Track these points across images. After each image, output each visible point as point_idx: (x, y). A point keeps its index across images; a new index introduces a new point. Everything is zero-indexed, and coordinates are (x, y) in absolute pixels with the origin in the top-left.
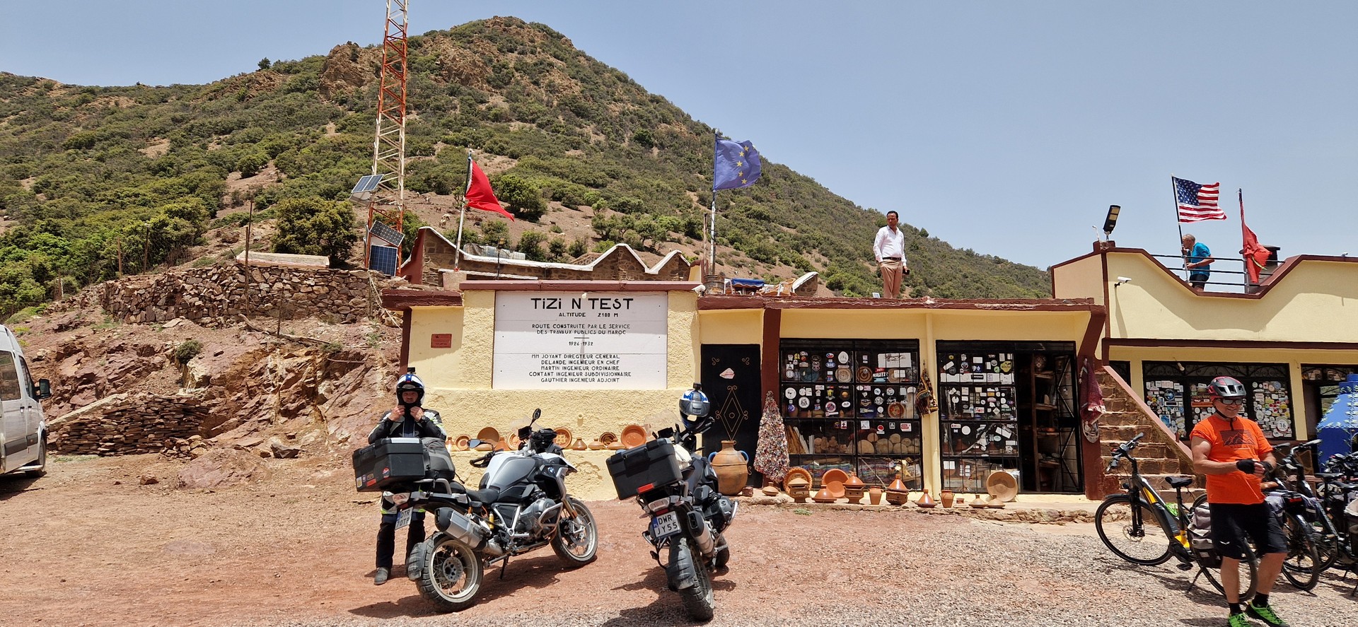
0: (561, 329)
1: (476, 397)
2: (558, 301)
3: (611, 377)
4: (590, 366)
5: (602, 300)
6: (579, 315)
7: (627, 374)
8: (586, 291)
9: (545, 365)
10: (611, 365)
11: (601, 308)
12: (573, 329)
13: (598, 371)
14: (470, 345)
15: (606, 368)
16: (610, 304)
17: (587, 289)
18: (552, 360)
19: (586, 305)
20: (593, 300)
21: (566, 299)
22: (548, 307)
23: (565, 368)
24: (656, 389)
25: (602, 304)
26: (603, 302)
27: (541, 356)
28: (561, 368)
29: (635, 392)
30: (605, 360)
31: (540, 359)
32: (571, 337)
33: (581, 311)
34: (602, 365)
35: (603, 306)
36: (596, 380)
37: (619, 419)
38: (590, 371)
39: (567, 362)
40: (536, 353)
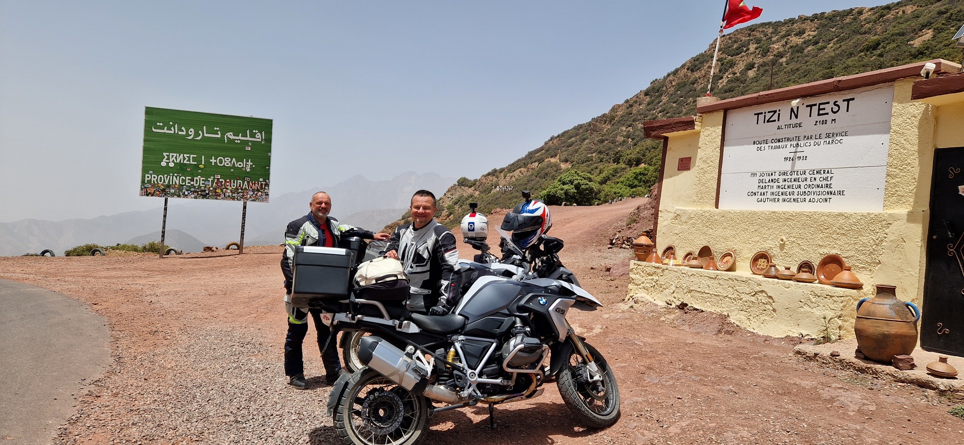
0: (778, 144)
1: (700, 216)
2: (778, 112)
3: (823, 197)
4: (802, 184)
5: (820, 104)
6: (795, 126)
7: (841, 193)
8: (803, 96)
9: (761, 184)
10: (825, 182)
11: (819, 115)
12: (789, 143)
13: (810, 190)
14: (703, 166)
15: (818, 186)
16: (828, 108)
17: (803, 94)
18: (767, 178)
19: (804, 112)
20: (811, 106)
21: (784, 109)
22: (768, 121)
23: (779, 187)
24: (865, 211)
25: (819, 109)
26: (822, 107)
27: (758, 174)
28: (775, 187)
29: (841, 215)
30: (818, 176)
31: (757, 178)
32: (787, 150)
33: (798, 121)
34: (815, 183)
35: (821, 112)
36: (807, 200)
37: (820, 246)
38: (803, 190)
39: (781, 180)
40: (754, 171)
